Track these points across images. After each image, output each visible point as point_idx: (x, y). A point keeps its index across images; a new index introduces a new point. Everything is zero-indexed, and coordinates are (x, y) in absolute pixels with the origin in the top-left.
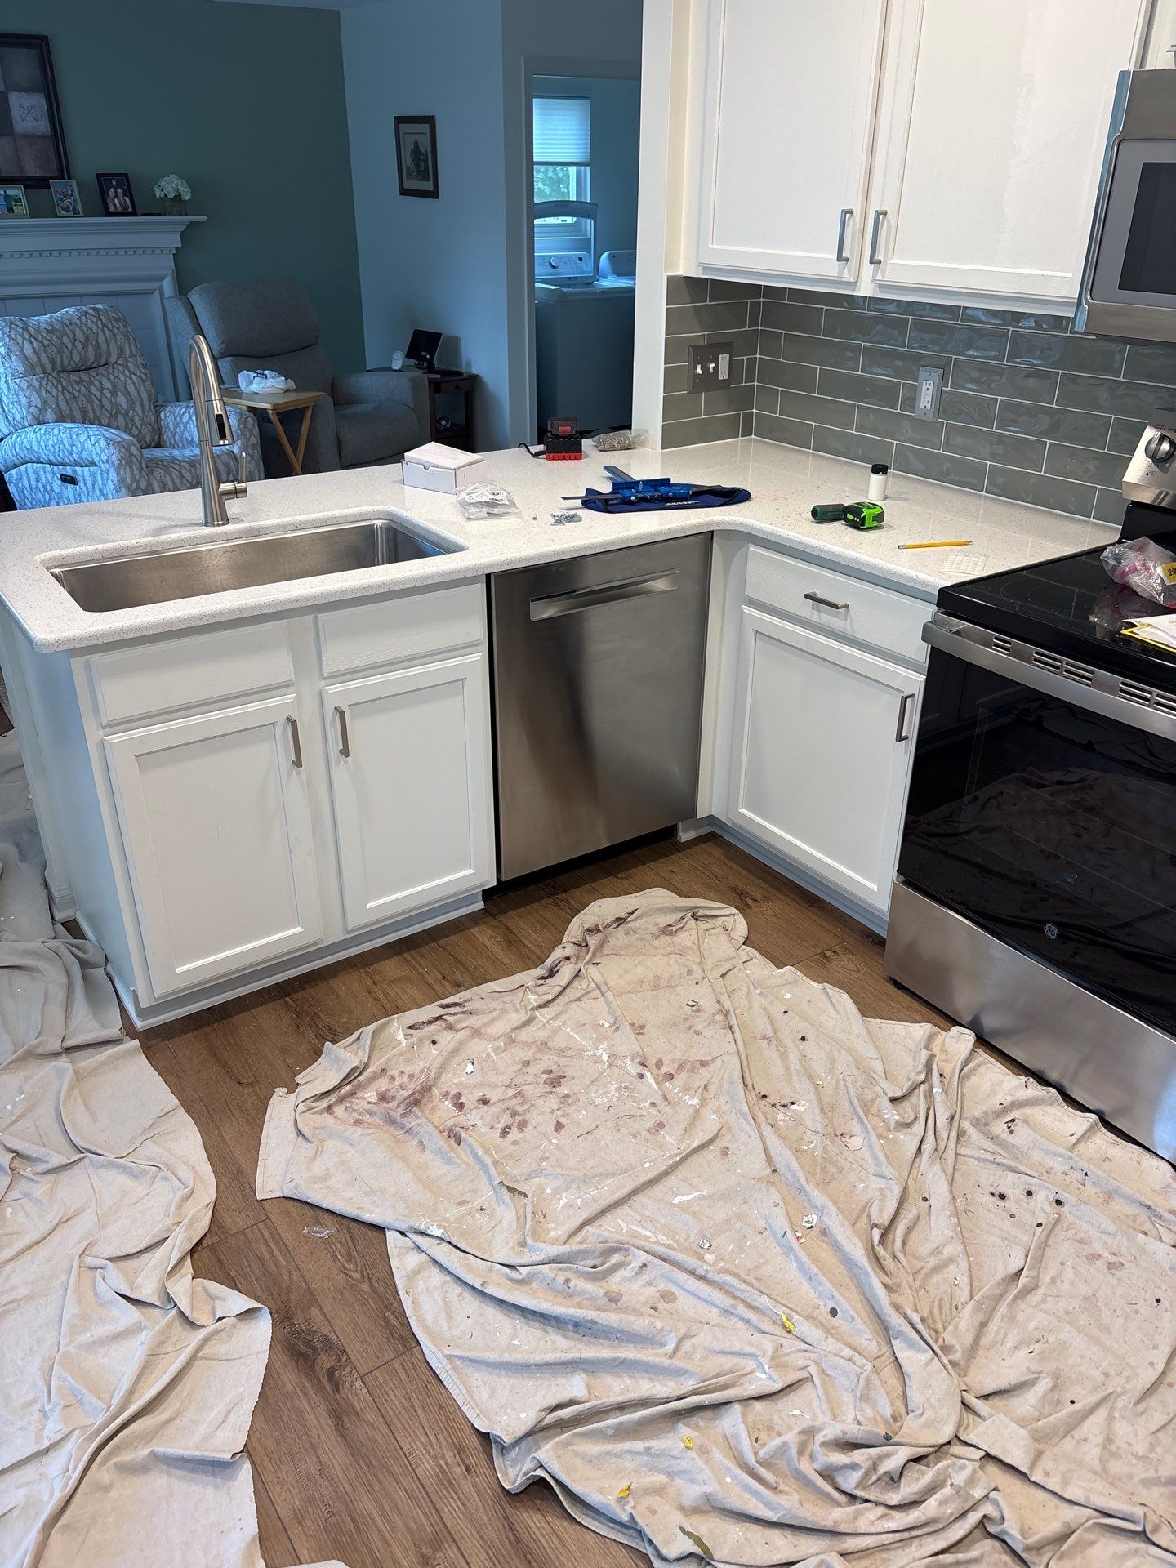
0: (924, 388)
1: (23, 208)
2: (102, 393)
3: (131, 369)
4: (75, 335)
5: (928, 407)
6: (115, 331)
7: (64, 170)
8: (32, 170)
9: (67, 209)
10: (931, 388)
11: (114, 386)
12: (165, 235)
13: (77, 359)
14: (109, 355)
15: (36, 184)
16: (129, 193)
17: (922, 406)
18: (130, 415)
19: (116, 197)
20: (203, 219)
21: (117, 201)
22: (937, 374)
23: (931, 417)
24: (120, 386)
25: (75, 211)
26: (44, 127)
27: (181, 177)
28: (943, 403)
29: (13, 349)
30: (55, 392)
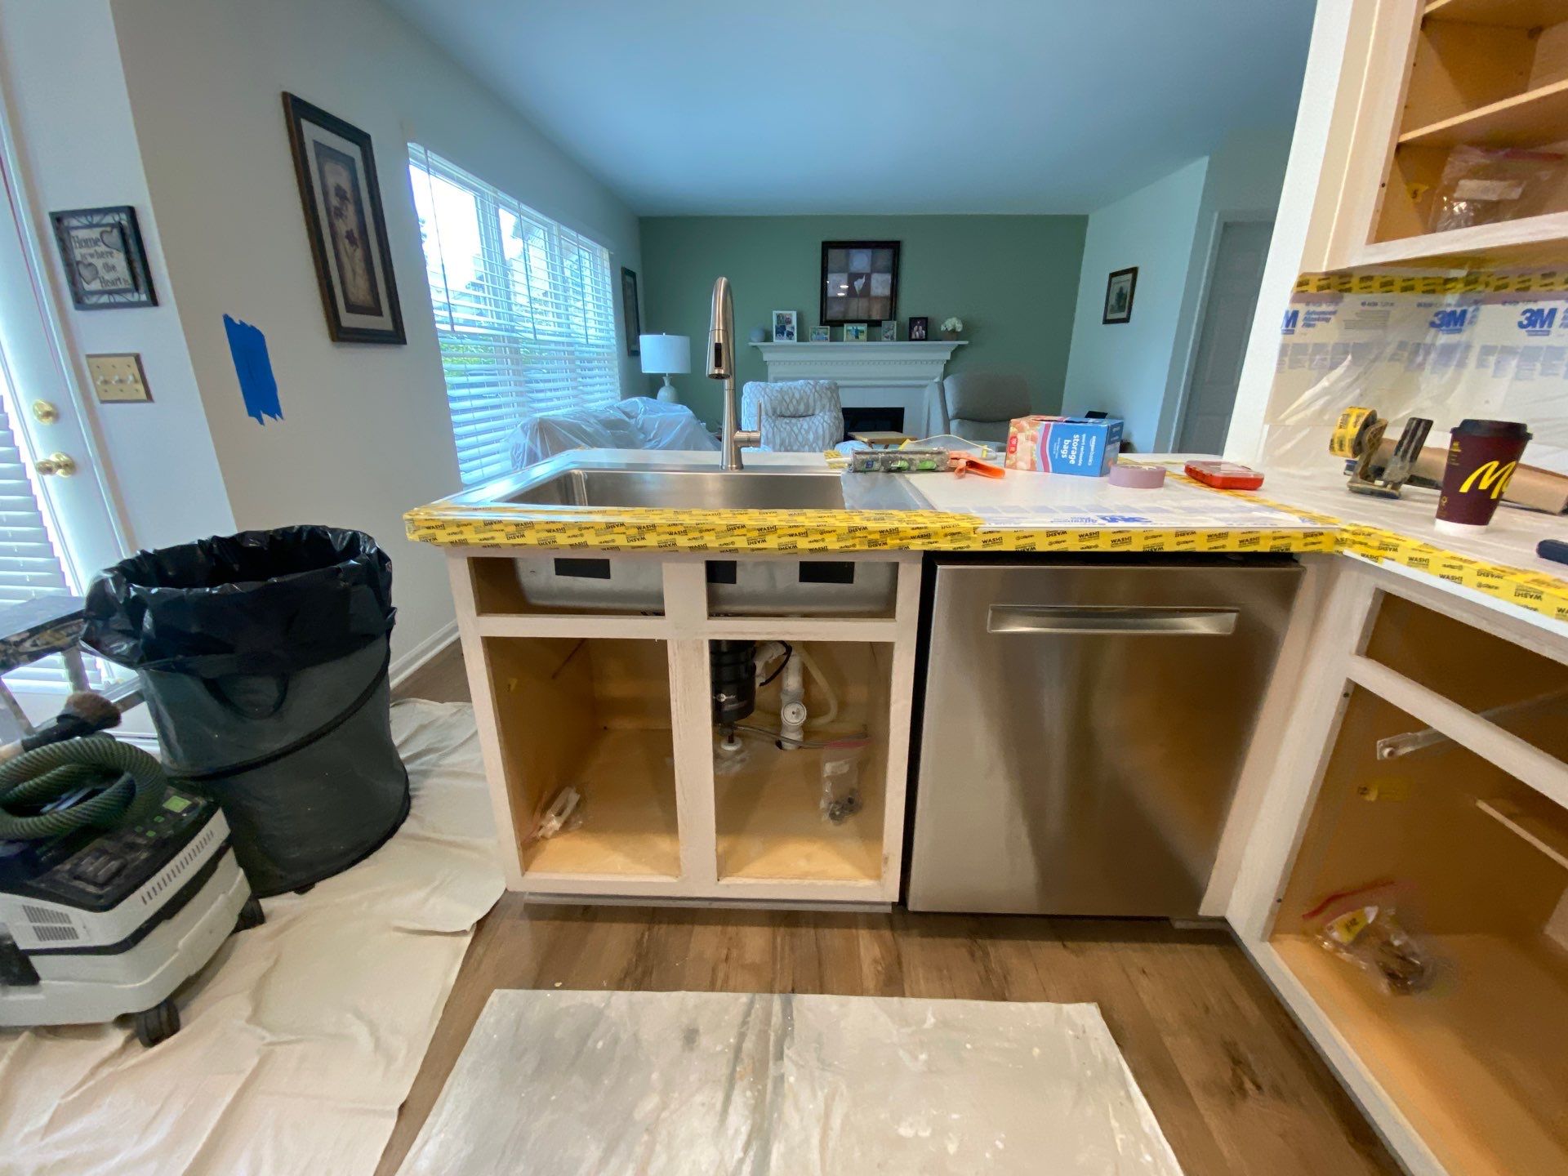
1: (863, 337)
2: (800, 431)
3: (826, 419)
4: (794, 395)
6: (823, 395)
7: (893, 314)
8: (875, 316)
9: (887, 337)
11: (810, 428)
12: (941, 352)
13: (792, 409)
14: (814, 410)
15: (874, 324)
16: (926, 328)
18: (814, 445)
19: (918, 330)
20: (966, 343)
21: (918, 331)
24: (814, 429)
25: (892, 338)
26: (887, 292)
27: (958, 318)
29: (754, 400)
30: (768, 426)
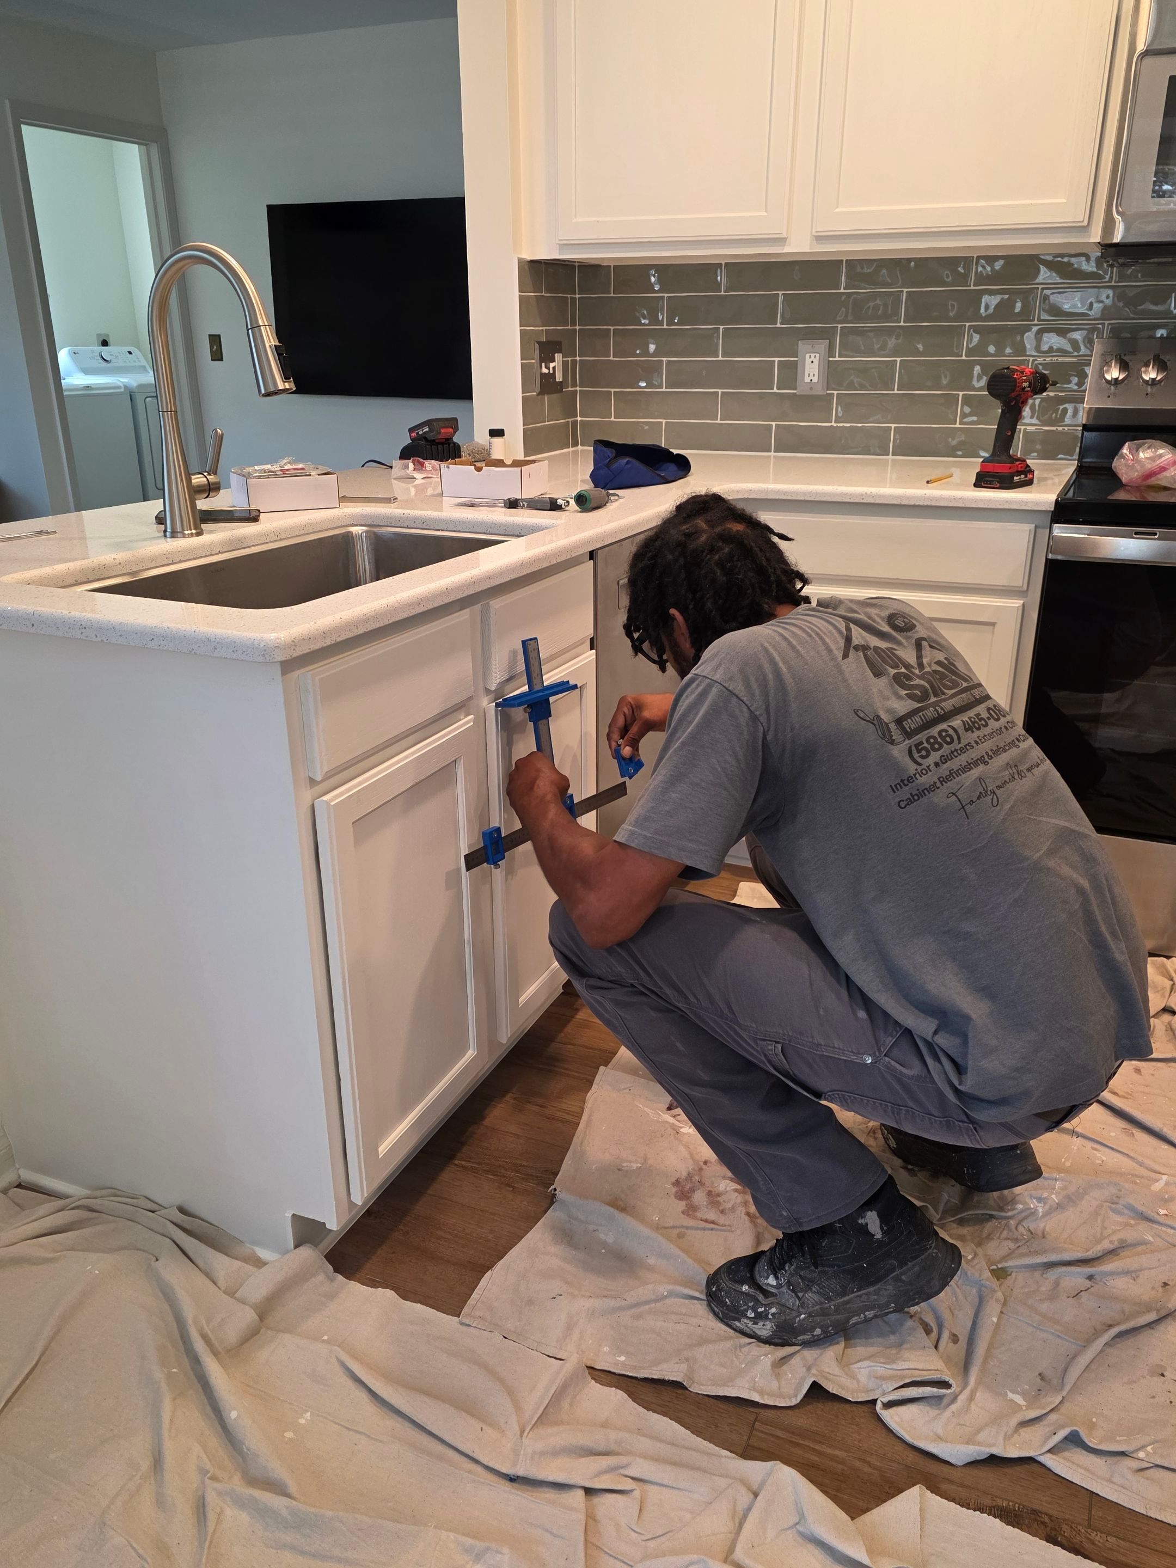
0: (808, 361)
5: (815, 380)
10: (816, 361)
17: (807, 380)
22: (823, 345)
23: (819, 391)
28: (833, 374)
